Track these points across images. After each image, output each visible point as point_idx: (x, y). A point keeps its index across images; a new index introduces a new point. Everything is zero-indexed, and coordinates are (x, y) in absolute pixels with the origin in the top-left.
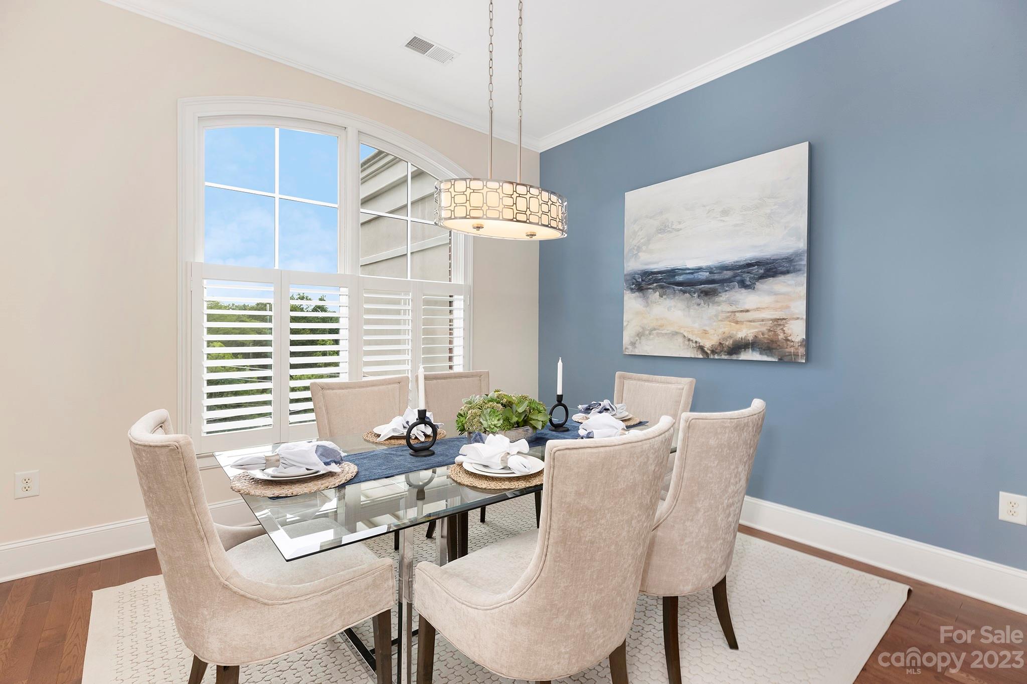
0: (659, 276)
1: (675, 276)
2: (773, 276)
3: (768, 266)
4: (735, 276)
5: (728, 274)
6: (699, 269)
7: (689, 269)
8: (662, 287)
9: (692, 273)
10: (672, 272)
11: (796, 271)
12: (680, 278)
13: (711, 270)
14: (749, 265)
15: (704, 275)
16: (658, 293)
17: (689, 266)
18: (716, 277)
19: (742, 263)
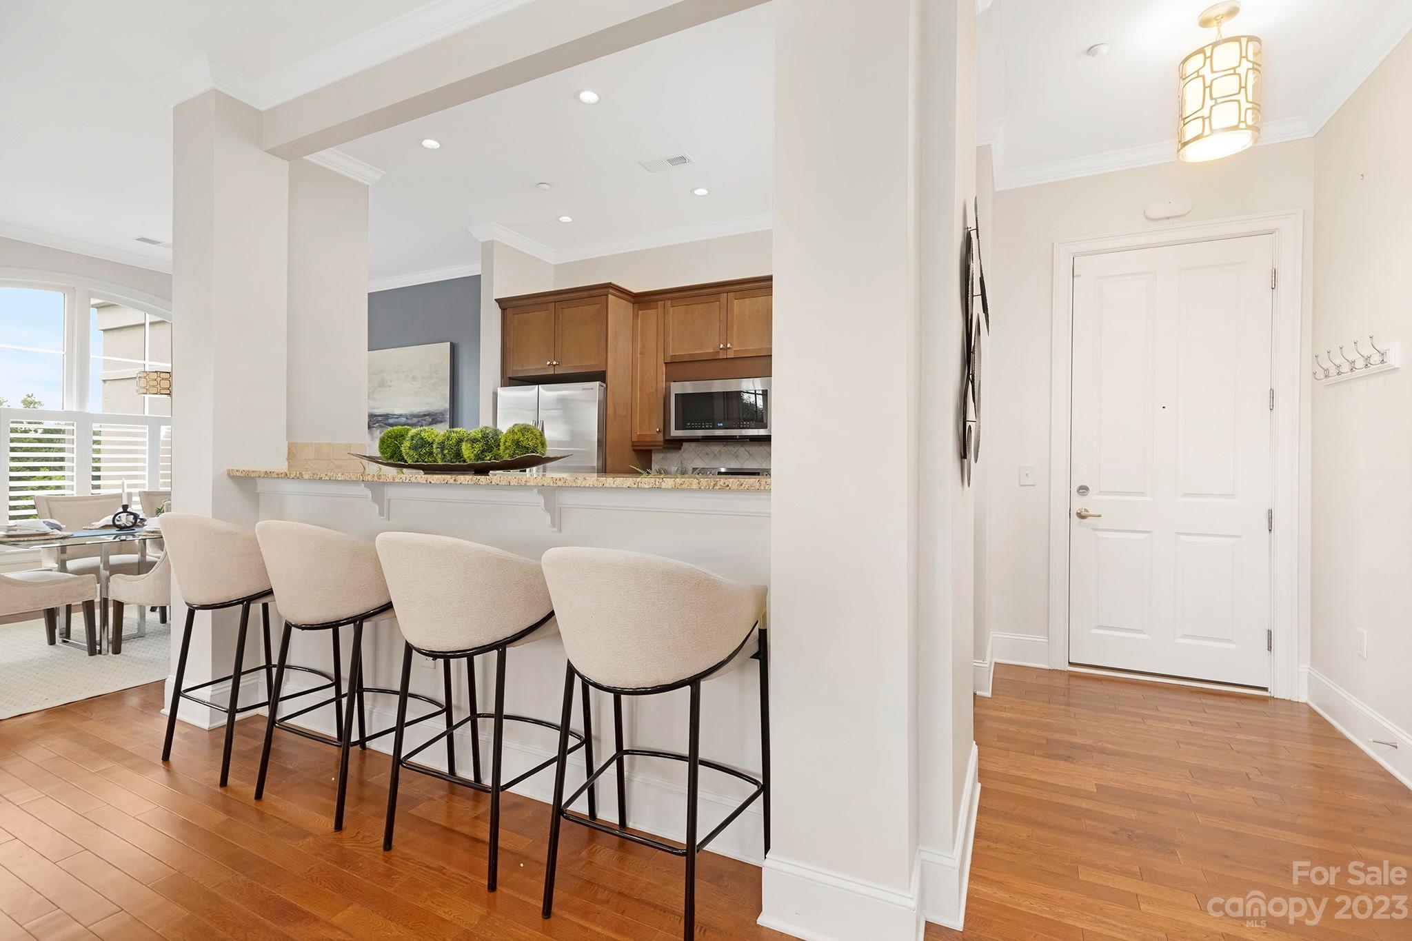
0: (380, 419)
1: (388, 419)
2: (435, 424)
3: (434, 417)
4: (418, 422)
5: (415, 420)
6: (401, 415)
7: (395, 415)
8: (381, 427)
9: (397, 418)
10: (387, 416)
11: (445, 421)
12: (391, 421)
13: (406, 417)
14: (425, 415)
15: (403, 420)
16: (378, 431)
17: (396, 413)
18: (409, 422)
19: (422, 414)
